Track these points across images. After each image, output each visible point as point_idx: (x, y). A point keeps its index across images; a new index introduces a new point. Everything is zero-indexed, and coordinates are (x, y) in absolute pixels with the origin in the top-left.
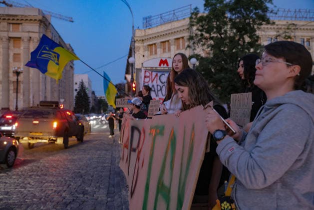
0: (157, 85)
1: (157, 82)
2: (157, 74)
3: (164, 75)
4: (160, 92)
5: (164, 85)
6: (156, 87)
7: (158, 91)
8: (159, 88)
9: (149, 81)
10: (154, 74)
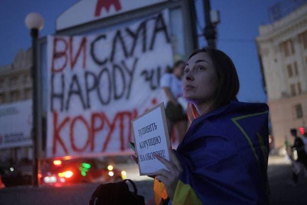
0: (87, 74)
1: (84, 65)
2: (84, 42)
3: (104, 37)
4: (93, 95)
5: (106, 70)
6: (82, 80)
7: (88, 91)
8: (91, 80)
9: (65, 66)
10: (77, 40)
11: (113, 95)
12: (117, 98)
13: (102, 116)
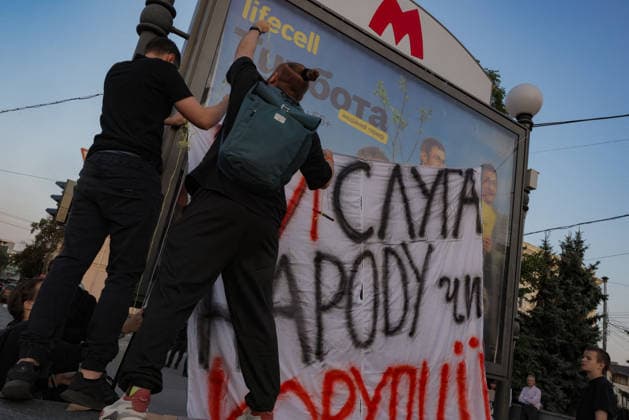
0: (319, 258)
1: (314, 232)
3: (366, 168)
5: (369, 255)
7: (321, 309)
8: (331, 279)
11: (380, 324)
12: (389, 331)
13: (353, 379)
